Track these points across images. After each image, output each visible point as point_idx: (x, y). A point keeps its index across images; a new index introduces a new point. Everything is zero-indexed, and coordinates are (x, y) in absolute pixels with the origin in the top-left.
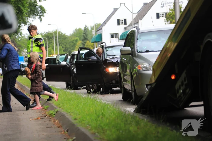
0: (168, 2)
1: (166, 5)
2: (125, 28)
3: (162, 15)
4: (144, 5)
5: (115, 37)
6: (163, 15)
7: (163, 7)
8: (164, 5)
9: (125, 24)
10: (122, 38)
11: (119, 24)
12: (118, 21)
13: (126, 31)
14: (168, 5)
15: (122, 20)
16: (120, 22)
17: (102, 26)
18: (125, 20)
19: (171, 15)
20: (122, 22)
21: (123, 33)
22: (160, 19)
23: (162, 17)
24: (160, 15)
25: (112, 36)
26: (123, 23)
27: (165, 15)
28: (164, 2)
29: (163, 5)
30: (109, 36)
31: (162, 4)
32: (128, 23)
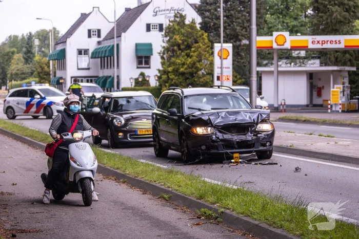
0: (164, 9)
1: (161, 13)
2: (99, 43)
3: (154, 27)
4: (126, 11)
5: (84, 54)
6: (156, 27)
7: (156, 15)
8: (158, 13)
9: (99, 36)
10: (94, 56)
11: (89, 36)
12: (89, 31)
13: (100, 46)
14: (163, 12)
15: (94, 30)
16: (92, 33)
17: (67, 38)
18: (99, 31)
19: (171, 28)
20: (94, 33)
21: (96, 49)
22: (151, 32)
23: (154, 30)
24: (151, 27)
25: (80, 52)
26: (95, 35)
27: (158, 27)
28: (157, 9)
29: (156, 13)
30: (76, 52)
31: (155, 11)
32: (103, 35)
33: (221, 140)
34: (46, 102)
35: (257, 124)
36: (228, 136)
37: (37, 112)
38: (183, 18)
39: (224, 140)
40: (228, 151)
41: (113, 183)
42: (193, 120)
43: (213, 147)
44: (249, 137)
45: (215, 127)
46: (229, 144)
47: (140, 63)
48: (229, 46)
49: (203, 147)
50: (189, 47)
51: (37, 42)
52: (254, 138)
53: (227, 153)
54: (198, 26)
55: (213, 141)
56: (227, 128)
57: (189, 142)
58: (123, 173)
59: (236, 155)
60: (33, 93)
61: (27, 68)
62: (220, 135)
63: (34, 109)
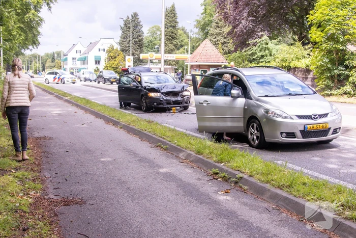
2: (80, 55)
9: (80, 53)
10: (78, 60)
13: (81, 57)
14: (105, 44)
16: (78, 52)
17: (68, 54)
18: (80, 51)
21: (79, 58)
24: (100, 50)
25: (73, 59)
27: (103, 50)
30: (71, 59)
31: (102, 44)
32: (82, 53)
33: (165, 100)
34: (61, 77)
35: (183, 92)
36: (168, 98)
37: (58, 81)
38: (113, 47)
39: (166, 100)
40: (169, 106)
41: (113, 127)
42: (148, 89)
43: (160, 104)
44: (179, 98)
45: (162, 93)
46: (168, 102)
47: (96, 63)
48: (131, 58)
49: (155, 104)
50: (115, 57)
51: (56, 55)
52: (182, 99)
53: (168, 107)
54: (119, 50)
55: (161, 101)
56: (167, 94)
57: (147, 101)
58: (118, 121)
59: (173, 108)
60: (56, 73)
61: (52, 64)
62: (164, 98)
63: (57, 80)
